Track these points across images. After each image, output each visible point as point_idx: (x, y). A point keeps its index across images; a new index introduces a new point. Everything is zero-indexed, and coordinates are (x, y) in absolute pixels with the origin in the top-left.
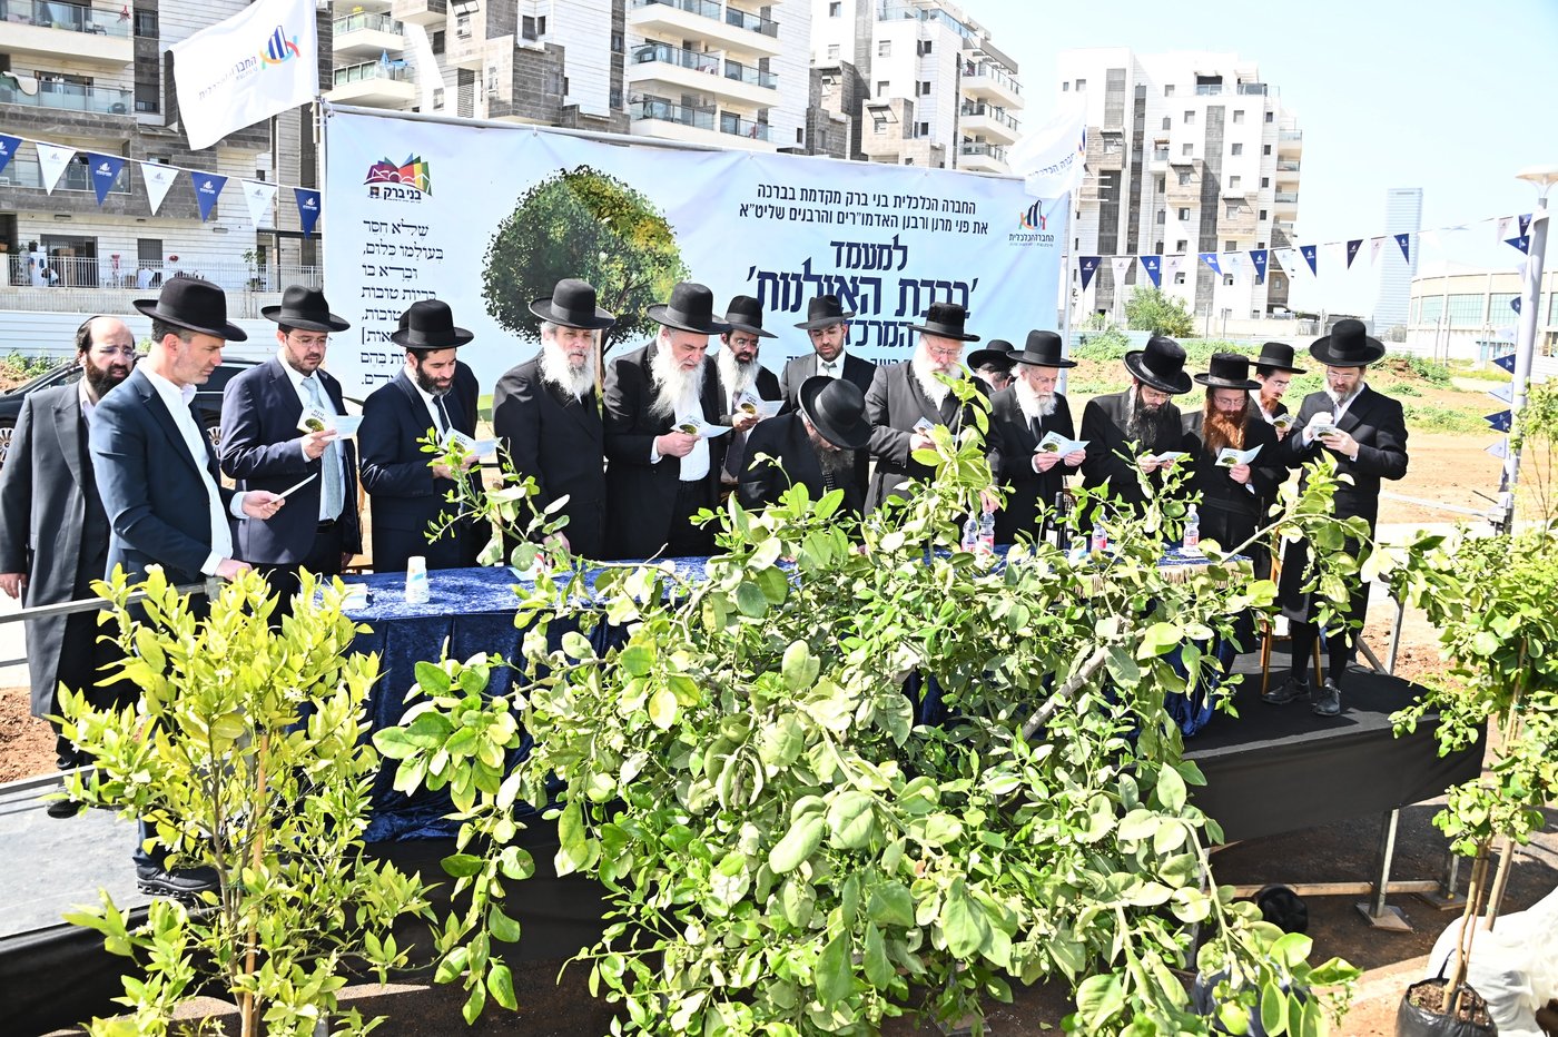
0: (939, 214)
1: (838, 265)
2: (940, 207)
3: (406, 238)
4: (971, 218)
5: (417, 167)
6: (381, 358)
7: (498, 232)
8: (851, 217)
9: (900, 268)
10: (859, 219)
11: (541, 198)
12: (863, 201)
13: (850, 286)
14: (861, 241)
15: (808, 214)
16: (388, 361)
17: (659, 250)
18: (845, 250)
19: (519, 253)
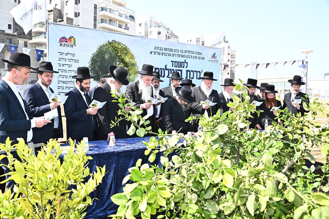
0: (194, 55)
1: (173, 66)
2: (195, 53)
3: (69, 57)
4: (201, 56)
5: (72, 39)
6: (62, 88)
7: (92, 56)
8: (175, 55)
9: (186, 67)
10: (177, 56)
11: (103, 48)
12: (178, 51)
14: (178, 61)
15: (166, 54)
16: (65, 88)
17: (132, 62)
18: (174, 63)
19: (97, 61)
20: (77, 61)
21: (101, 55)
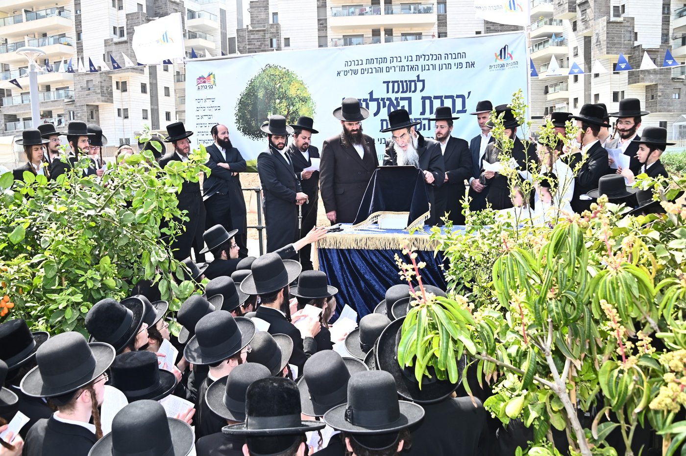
0: (443, 61)
1: (388, 92)
2: (443, 58)
3: (209, 103)
4: (464, 61)
5: (211, 76)
7: (240, 97)
8: (393, 68)
9: (421, 91)
10: (397, 69)
12: (399, 60)
13: (395, 102)
14: (399, 80)
15: (370, 70)
17: (302, 95)
18: (391, 85)
19: (248, 105)
20: (219, 108)
21: (254, 94)
